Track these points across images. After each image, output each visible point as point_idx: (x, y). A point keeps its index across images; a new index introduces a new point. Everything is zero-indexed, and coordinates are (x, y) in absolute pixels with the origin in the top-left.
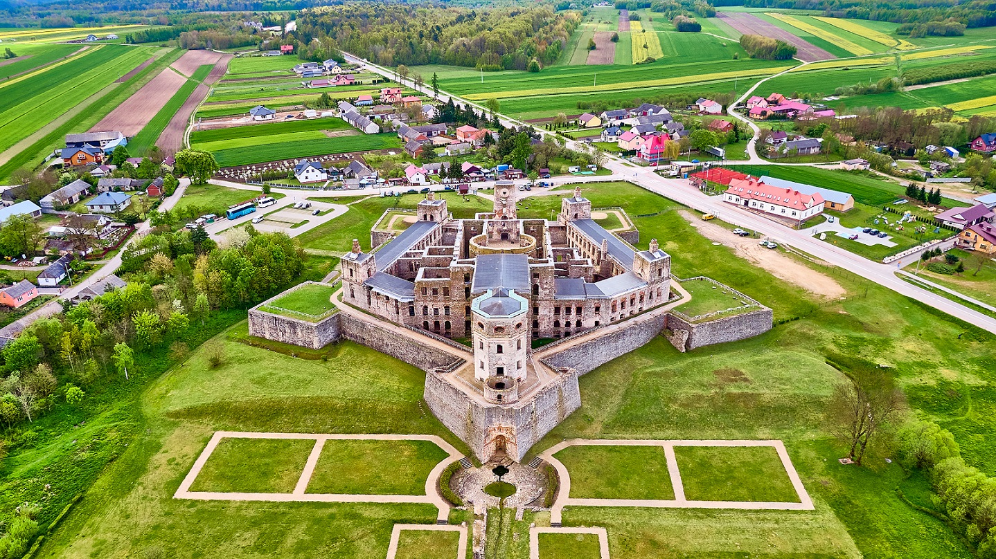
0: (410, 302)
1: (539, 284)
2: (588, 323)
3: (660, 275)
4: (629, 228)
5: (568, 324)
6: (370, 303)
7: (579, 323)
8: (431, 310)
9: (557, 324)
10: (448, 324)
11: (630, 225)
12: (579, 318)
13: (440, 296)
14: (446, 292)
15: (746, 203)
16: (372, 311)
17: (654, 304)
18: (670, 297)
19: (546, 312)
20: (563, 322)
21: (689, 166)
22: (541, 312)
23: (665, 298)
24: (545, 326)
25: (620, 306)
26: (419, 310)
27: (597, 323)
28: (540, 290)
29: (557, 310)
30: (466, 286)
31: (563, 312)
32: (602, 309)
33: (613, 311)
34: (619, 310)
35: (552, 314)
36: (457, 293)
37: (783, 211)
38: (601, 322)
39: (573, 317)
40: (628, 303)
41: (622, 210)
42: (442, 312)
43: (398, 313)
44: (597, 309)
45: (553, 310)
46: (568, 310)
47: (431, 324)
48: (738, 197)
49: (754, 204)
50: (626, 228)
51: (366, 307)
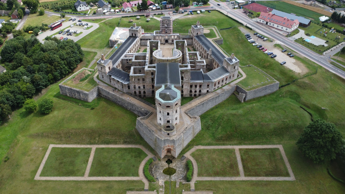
0: (128, 84)
1: (184, 76)
2: (204, 91)
3: (234, 68)
4: (219, 38)
5: (196, 91)
6: (111, 82)
7: (200, 91)
8: (137, 86)
9: (191, 91)
10: (144, 92)
11: (219, 36)
12: (200, 89)
13: (141, 81)
14: (143, 80)
15: (267, 23)
16: (112, 85)
17: (231, 80)
18: (238, 77)
19: (186, 87)
20: (193, 91)
21: (242, 3)
22: (184, 87)
23: (236, 77)
24: (186, 93)
25: (218, 83)
26: (132, 87)
27: (208, 91)
28: (184, 79)
29: (191, 86)
30: (152, 77)
31: (194, 87)
32: (210, 86)
33: (215, 86)
34: (217, 85)
35: (189, 88)
36: (148, 80)
37: (282, 28)
38: (210, 91)
39: (198, 89)
40: (221, 82)
41: (216, 27)
42: (142, 87)
43: (123, 88)
44: (208, 85)
45: (189, 86)
46: (196, 86)
47: (137, 93)
48: (263, 20)
49: (270, 24)
50: (218, 37)
51: (109, 83)
